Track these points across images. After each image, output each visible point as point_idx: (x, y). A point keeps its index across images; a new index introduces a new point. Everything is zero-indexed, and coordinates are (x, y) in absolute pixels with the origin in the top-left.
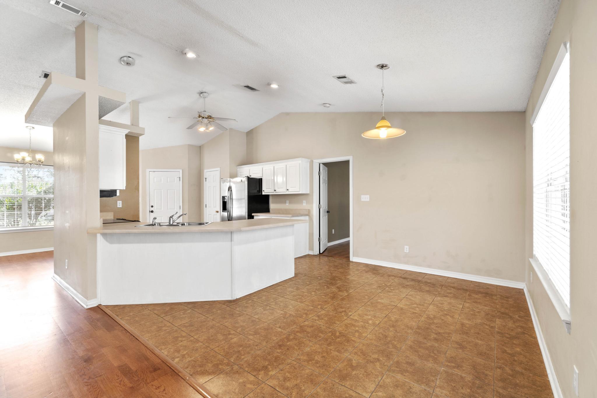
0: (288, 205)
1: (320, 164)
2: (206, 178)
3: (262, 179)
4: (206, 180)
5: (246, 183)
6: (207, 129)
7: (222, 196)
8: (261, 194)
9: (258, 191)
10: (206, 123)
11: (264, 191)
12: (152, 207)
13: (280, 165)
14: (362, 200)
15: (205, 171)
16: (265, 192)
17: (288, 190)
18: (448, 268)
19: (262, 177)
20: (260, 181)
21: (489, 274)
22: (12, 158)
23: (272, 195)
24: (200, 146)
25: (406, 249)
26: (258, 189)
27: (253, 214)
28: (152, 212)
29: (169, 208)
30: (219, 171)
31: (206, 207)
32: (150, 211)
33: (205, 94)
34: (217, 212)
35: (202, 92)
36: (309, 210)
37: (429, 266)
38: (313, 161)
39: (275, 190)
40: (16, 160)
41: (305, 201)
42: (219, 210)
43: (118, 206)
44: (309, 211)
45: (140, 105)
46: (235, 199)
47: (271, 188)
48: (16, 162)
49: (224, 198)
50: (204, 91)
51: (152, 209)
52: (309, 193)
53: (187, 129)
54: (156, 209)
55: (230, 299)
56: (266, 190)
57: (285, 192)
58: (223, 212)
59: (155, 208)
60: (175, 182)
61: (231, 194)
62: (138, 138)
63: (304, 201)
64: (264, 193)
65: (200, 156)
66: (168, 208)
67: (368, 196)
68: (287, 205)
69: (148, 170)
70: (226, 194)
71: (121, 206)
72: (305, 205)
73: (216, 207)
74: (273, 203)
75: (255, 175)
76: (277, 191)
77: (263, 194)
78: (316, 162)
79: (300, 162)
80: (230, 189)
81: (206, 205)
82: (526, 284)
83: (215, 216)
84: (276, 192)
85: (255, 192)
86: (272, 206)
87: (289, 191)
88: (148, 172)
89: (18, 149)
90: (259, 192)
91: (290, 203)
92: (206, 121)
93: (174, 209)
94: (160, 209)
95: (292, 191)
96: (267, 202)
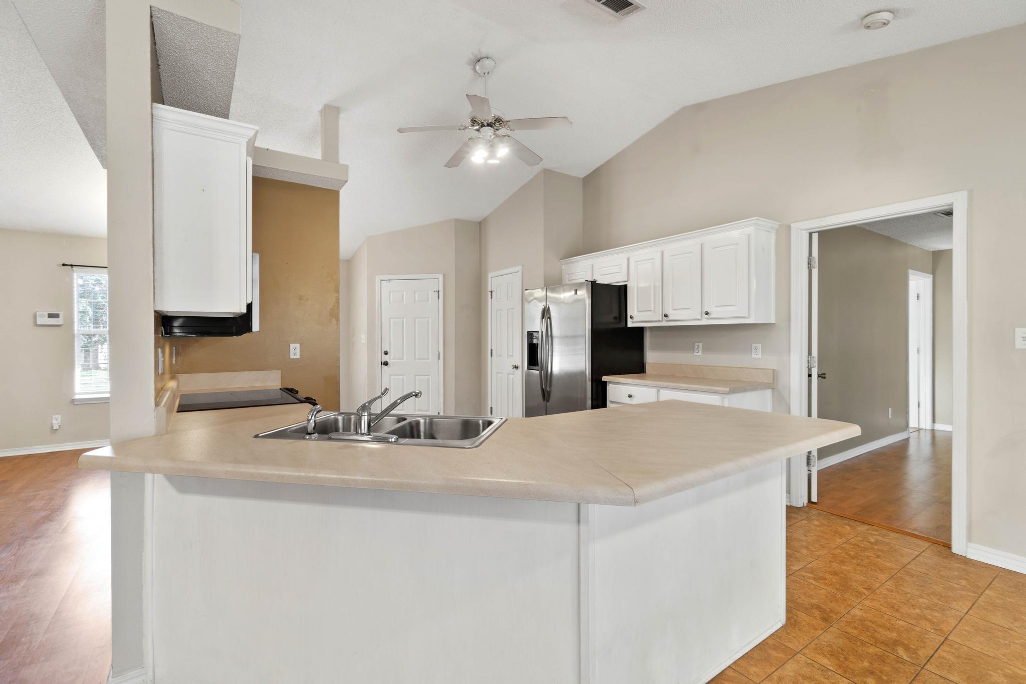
0: (700, 354)
1: (811, 234)
2: (491, 292)
3: (625, 287)
4: (491, 295)
6: (492, 155)
7: (528, 332)
8: (623, 325)
9: (615, 318)
10: (489, 138)
11: (631, 317)
12: (386, 353)
13: (682, 246)
15: (490, 275)
16: (635, 319)
17: (707, 313)
19: (628, 281)
20: (621, 292)
23: (651, 328)
24: (480, 223)
26: (615, 313)
27: (605, 378)
28: (386, 364)
29: (417, 357)
30: (520, 274)
31: (491, 356)
32: (383, 361)
33: (487, 62)
34: (516, 367)
35: (479, 57)
36: (773, 370)
38: (789, 227)
39: (666, 316)
41: (759, 346)
42: (519, 364)
43: (292, 356)
44: (776, 375)
45: (342, 116)
46: (558, 337)
47: (652, 309)
49: (530, 335)
50: (484, 51)
51: (386, 358)
52: (773, 321)
53: (445, 166)
54: (394, 358)
56: (638, 315)
57: (698, 320)
58: (528, 368)
59: (392, 357)
60: (430, 302)
61: (549, 327)
62: (336, 194)
63: (754, 345)
64: (633, 322)
65: (480, 243)
66: (415, 357)
68: (698, 357)
69: (378, 278)
70: (537, 325)
71: (298, 356)
72: (759, 356)
73: (512, 356)
74: (654, 348)
75: (609, 276)
76: (671, 318)
77: (630, 325)
78: (801, 230)
79: (750, 230)
80: (546, 313)
81: (491, 350)
83: (511, 376)
84: (667, 321)
85: (608, 319)
86: (651, 357)
87: (712, 316)
88: (379, 280)
90: (618, 321)
91: (705, 350)
92: (488, 132)
93: (428, 359)
94: (400, 359)
95: (720, 316)
96: (639, 346)
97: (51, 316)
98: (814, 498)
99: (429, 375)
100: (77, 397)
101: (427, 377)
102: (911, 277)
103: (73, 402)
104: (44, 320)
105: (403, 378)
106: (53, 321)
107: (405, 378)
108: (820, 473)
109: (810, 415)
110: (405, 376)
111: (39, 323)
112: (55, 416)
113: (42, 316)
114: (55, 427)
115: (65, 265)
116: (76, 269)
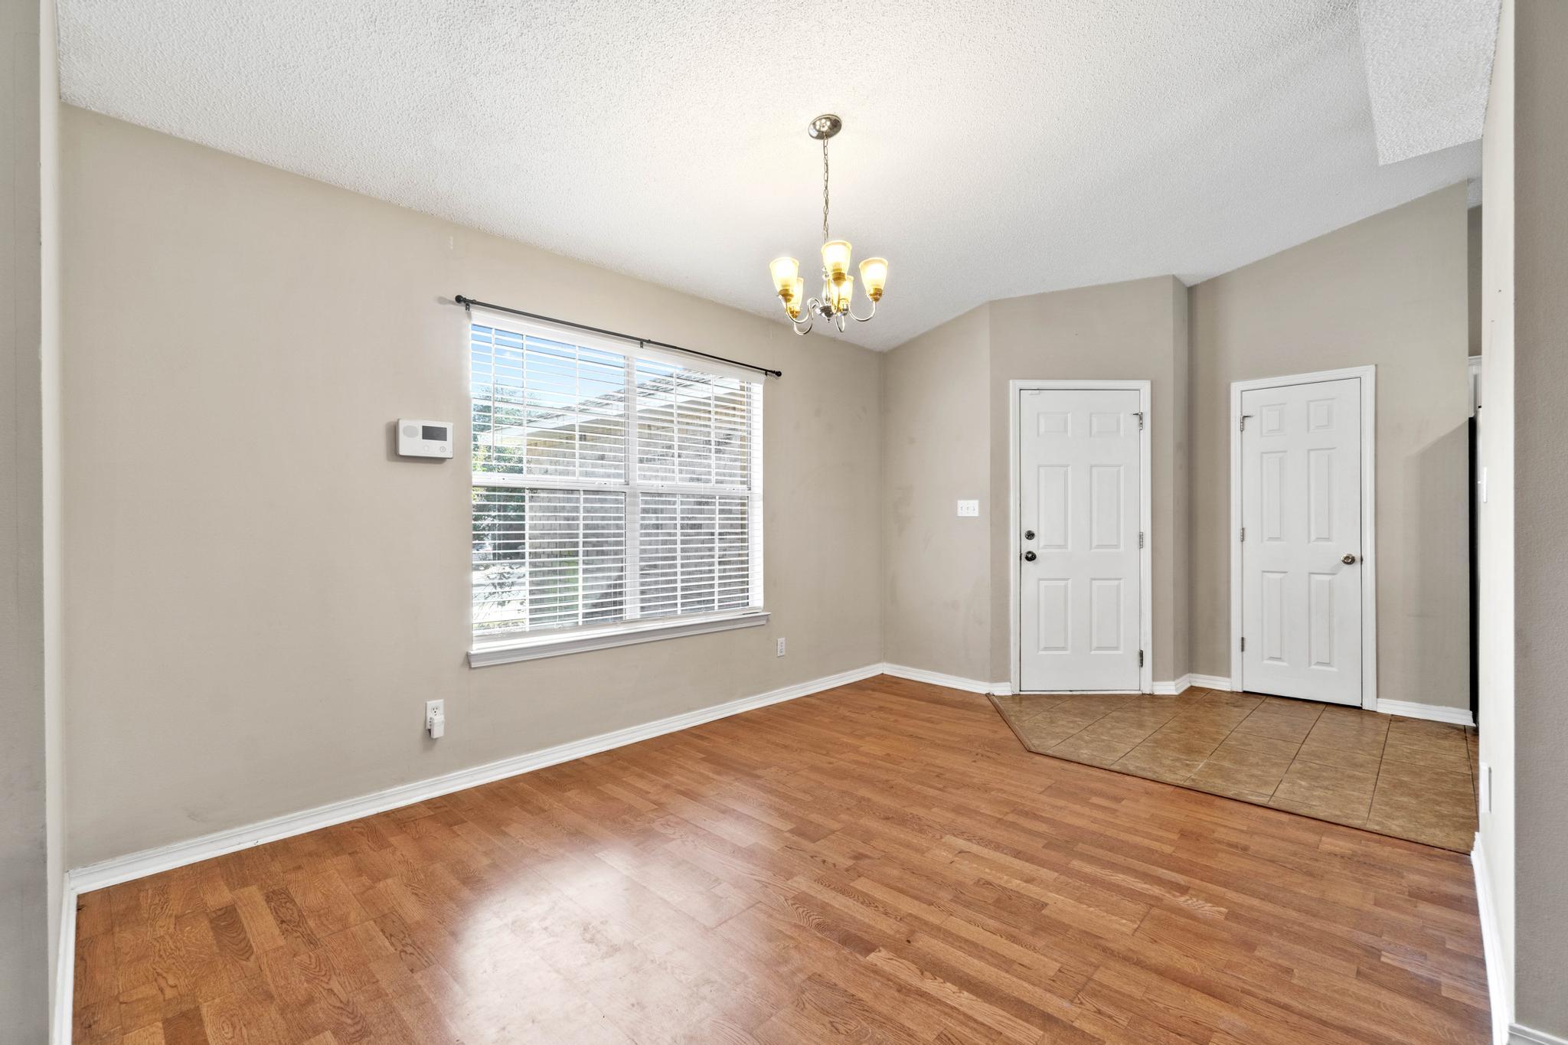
2: (1242, 418)
4: (1242, 423)
12: (1030, 535)
15: (1237, 386)
28: (1031, 557)
29: (1096, 543)
31: (1241, 540)
32: (1024, 553)
34: (1351, 561)
51: (1029, 546)
54: (1046, 546)
59: (1042, 543)
60: (1124, 434)
81: (1242, 529)
88: (1016, 391)
93: (1117, 546)
94: (1059, 547)
97: (430, 433)
99: (1120, 579)
100: (477, 648)
101: (1116, 582)
103: (469, 663)
104: (412, 444)
105: (1066, 587)
106: (433, 448)
107: (1069, 586)
110: (1070, 582)
111: (403, 451)
112: (431, 704)
113: (410, 433)
114: (438, 732)
115: (459, 299)
116: (479, 316)
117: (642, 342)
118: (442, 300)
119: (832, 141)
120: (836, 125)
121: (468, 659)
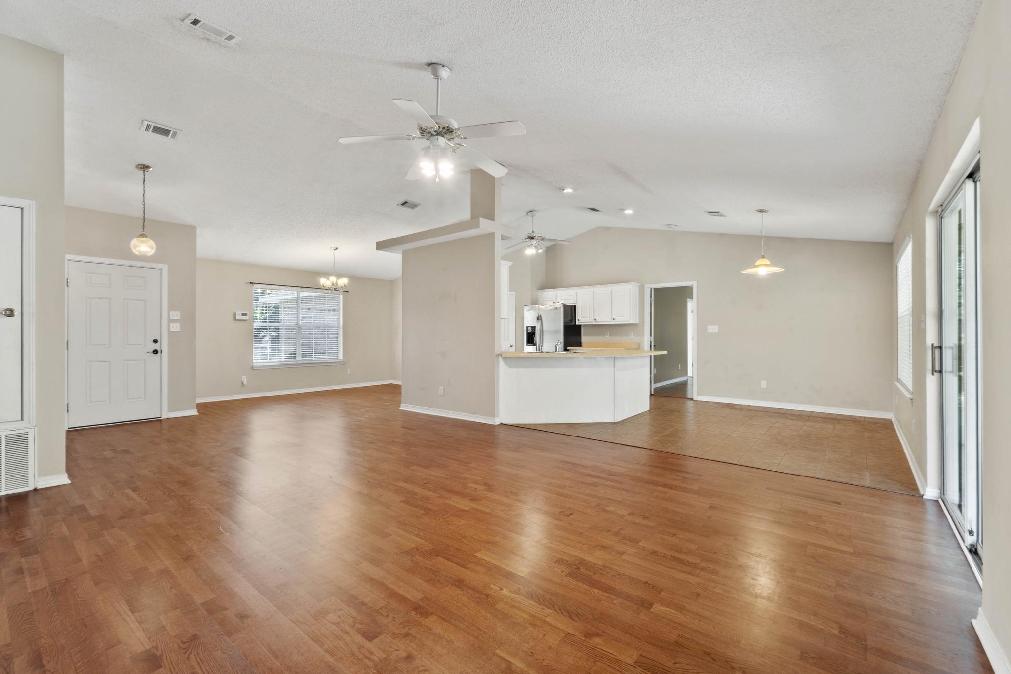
1: (651, 290)
3: (575, 306)
5: (562, 310)
7: (527, 327)
8: (573, 324)
9: (570, 320)
13: (602, 291)
14: (709, 331)
16: (578, 321)
17: (614, 319)
18: (811, 402)
19: (576, 304)
21: (856, 406)
22: (318, 283)
23: (584, 325)
25: (764, 384)
26: (572, 318)
27: (568, 348)
30: (514, 296)
37: (791, 402)
38: (644, 286)
39: (594, 320)
40: (322, 285)
41: (633, 333)
44: (639, 344)
46: (546, 328)
47: (589, 317)
48: (322, 287)
52: (638, 323)
55: (612, 421)
56: (581, 319)
57: (609, 322)
58: (527, 345)
61: (541, 324)
63: (631, 333)
67: (717, 327)
68: (606, 337)
74: (586, 334)
75: (570, 302)
76: (597, 321)
77: (576, 323)
78: (648, 288)
80: (539, 317)
82: (894, 414)
84: (594, 322)
86: (584, 339)
87: (615, 320)
89: (326, 274)
90: (573, 321)
91: (611, 334)
95: (619, 320)
96: (579, 334)
97: (244, 314)
98: (652, 393)
100: (254, 366)
102: (688, 302)
104: (239, 317)
106: (244, 318)
108: (654, 389)
109: (651, 350)
111: (237, 319)
112: (243, 377)
113: (239, 314)
114: (244, 384)
115: (251, 283)
116: (255, 285)
117: (301, 287)
118: (246, 283)
119: (336, 251)
120: (337, 249)
121: (252, 367)
